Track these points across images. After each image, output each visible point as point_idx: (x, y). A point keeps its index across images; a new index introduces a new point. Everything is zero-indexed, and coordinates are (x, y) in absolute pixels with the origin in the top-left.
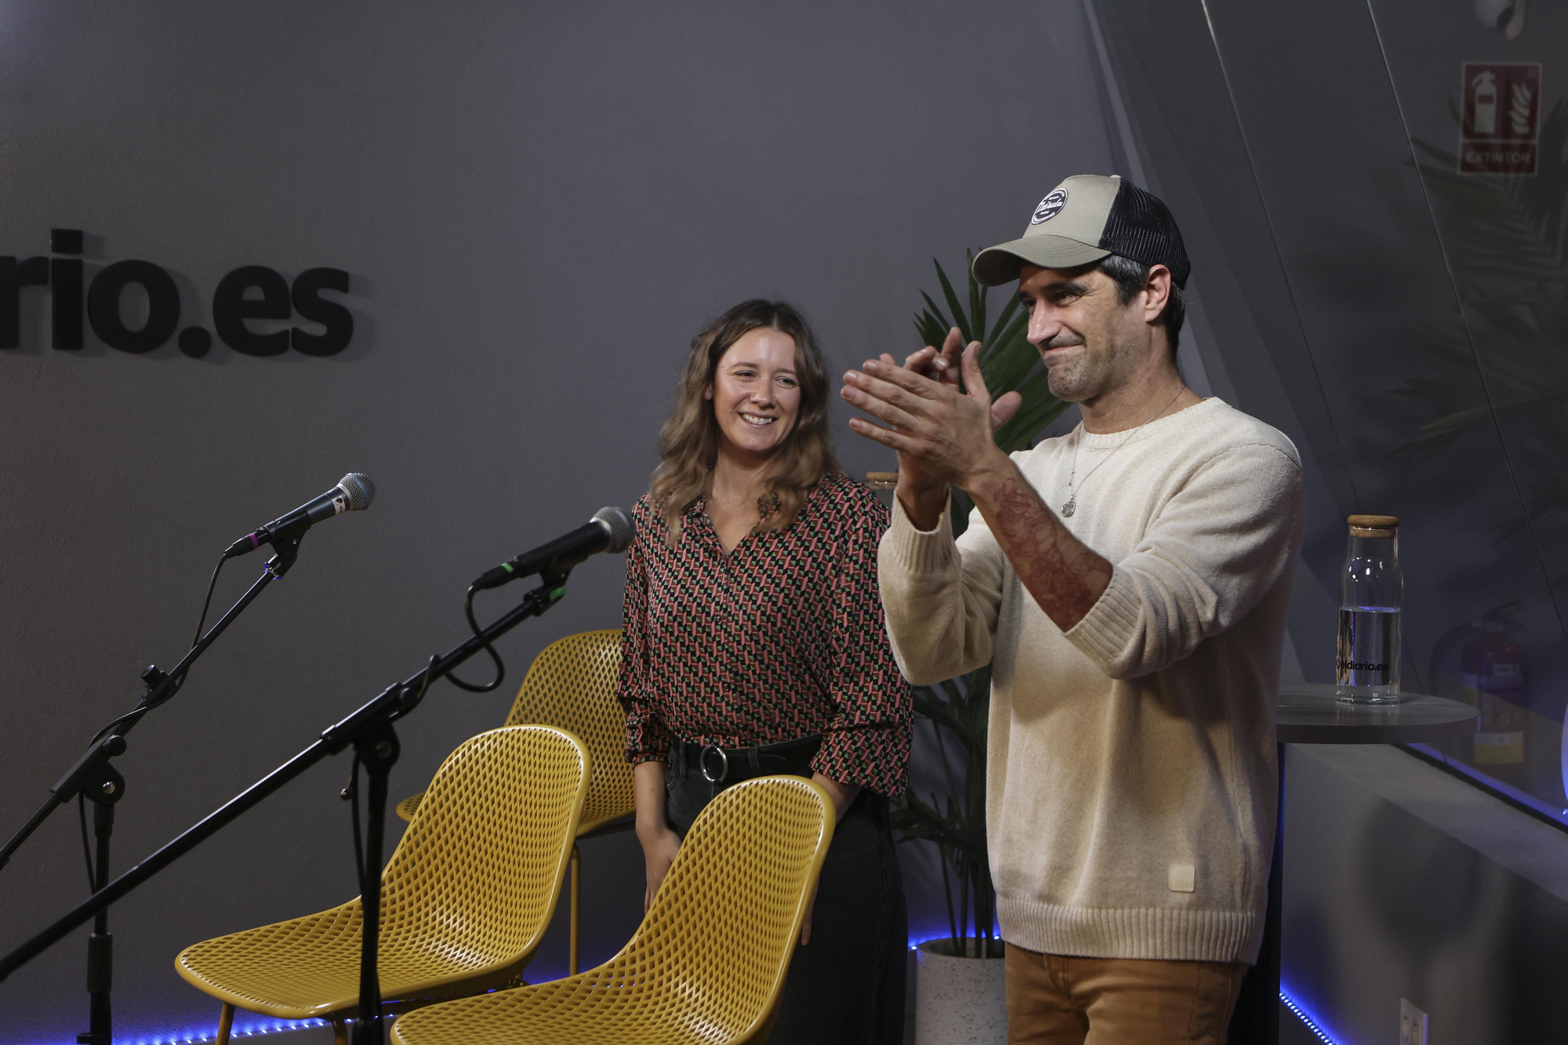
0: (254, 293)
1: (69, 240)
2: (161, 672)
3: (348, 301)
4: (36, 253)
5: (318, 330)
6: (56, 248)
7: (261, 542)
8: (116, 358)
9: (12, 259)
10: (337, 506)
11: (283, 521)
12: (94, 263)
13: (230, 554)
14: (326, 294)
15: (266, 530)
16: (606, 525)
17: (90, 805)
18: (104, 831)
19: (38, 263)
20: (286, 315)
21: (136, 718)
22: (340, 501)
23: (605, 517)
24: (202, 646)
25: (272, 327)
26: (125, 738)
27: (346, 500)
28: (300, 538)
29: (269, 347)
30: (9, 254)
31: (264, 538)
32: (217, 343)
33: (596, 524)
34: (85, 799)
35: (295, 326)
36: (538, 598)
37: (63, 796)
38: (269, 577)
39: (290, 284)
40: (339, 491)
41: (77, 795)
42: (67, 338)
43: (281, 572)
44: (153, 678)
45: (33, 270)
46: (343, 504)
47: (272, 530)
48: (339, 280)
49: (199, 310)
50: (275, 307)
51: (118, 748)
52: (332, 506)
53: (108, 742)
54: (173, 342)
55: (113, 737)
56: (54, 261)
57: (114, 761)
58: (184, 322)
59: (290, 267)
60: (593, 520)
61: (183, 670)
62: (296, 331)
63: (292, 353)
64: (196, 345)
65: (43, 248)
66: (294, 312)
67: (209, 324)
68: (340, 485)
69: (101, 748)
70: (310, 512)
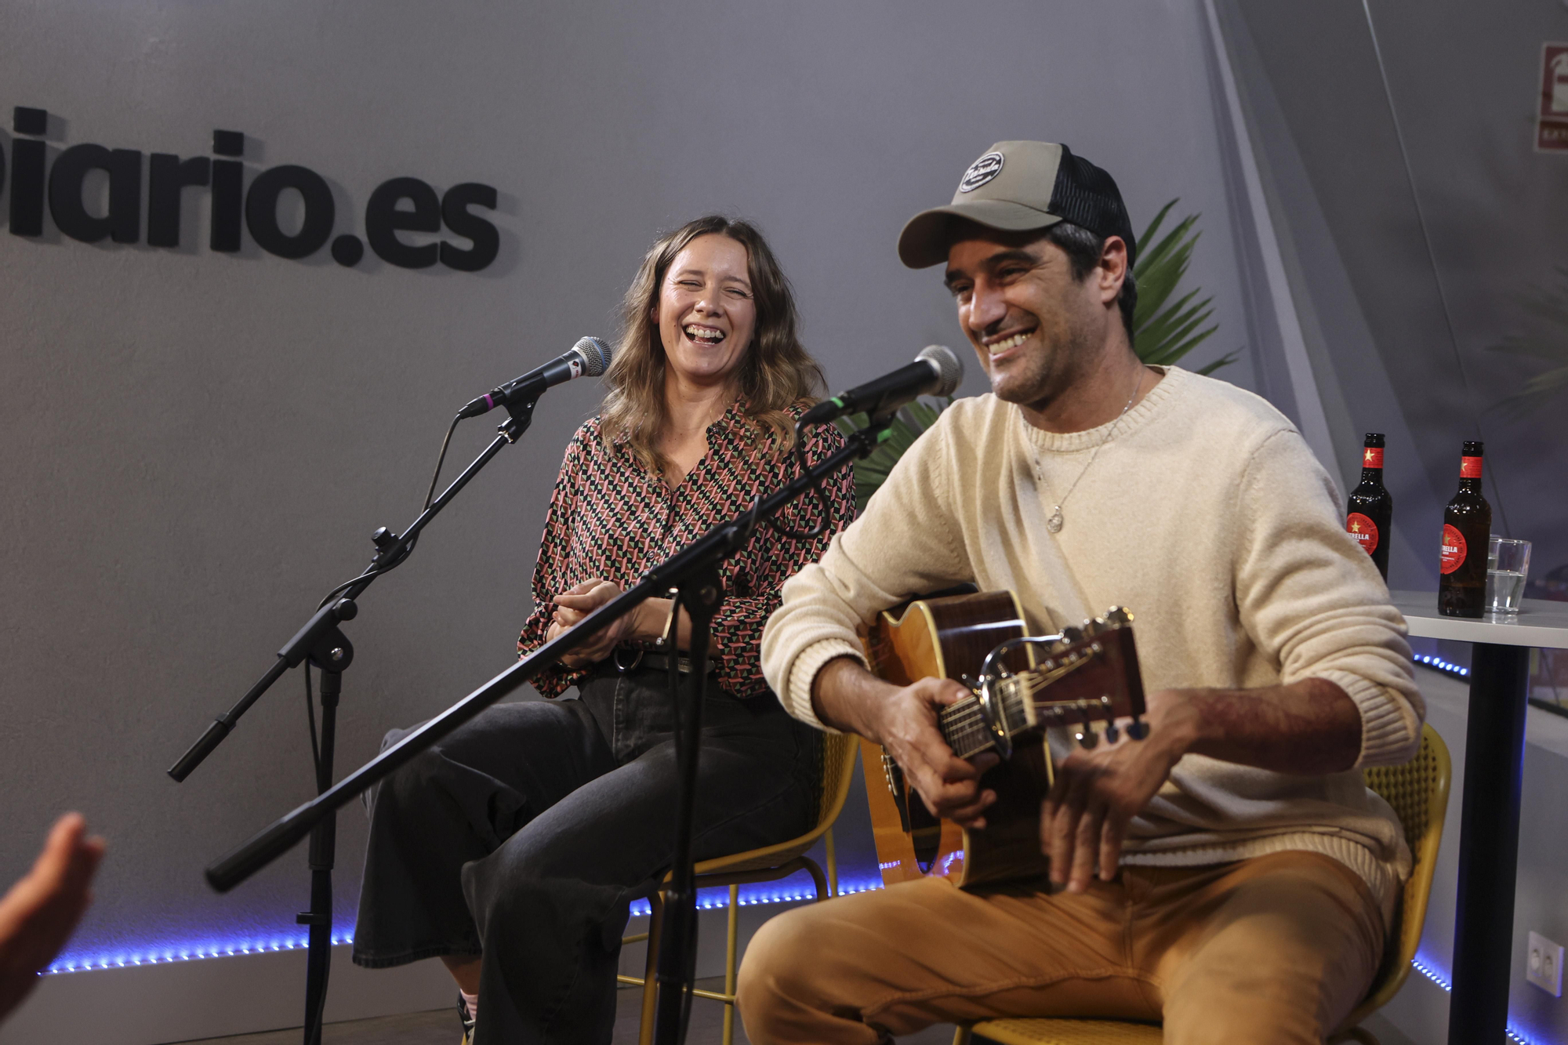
0: (406, 205)
1: (229, 141)
2: (393, 535)
3: (493, 217)
4: (199, 153)
5: (465, 244)
6: (217, 149)
7: (496, 404)
8: (271, 265)
9: (175, 158)
10: (574, 370)
11: (518, 382)
12: (254, 166)
13: (465, 415)
14: (474, 209)
15: (501, 392)
16: (935, 364)
17: (316, 672)
18: (331, 699)
19: (199, 163)
20: (434, 228)
21: (367, 581)
22: (576, 364)
23: (934, 355)
24: (435, 509)
25: (421, 240)
26: (356, 601)
27: (583, 364)
28: (534, 400)
29: (417, 259)
30: (172, 152)
31: (498, 399)
32: (368, 251)
33: (924, 363)
34: (311, 666)
35: (444, 239)
36: (866, 439)
37: (290, 661)
38: (503, 441)
39: (440, 198)
40: (575, 354)
41: (303, 663)
42: (225, 240)
43: (515, 436)
44: (384, 541)
45: (195, 171)
46: (579, 368)
47: (507, 392)
48: (486, 195)
49: (353, 220)
50: (424, 220)
51: (349, 612)
52: (568, 371)
53: (338, 605)
54: (326, 249)
55: (344, 600)
56: (216, 162)
57: (343, 626)
58: (339, 229)
59: (441, 182)
60: (918, 359)
61: (414, 535)
62: (444, 244)
63: (439, 266)
64: (348, 253)
65: (204, 148)
66: (443, 227)
67: (361, 233)
68: (575, 348)
69: (331, 612)
70: (546, 374)
